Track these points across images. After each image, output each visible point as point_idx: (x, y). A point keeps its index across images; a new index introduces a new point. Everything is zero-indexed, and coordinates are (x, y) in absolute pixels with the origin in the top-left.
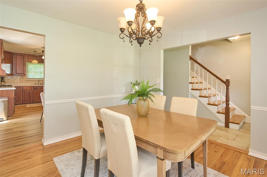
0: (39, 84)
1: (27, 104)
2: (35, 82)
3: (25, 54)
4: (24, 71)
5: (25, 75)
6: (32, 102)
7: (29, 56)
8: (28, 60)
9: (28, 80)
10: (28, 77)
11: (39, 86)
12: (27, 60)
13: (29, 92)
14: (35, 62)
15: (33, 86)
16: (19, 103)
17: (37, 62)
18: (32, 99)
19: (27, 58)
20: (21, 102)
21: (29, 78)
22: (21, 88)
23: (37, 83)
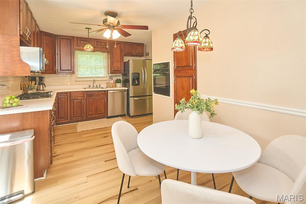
0: (95, 86)
1: (78, 121)
2: (89, 83)
3: (73, 37)
4: (72, 65)
5: (73, 73)
6: (85, 118)
7: (79, 39)
8: (77, 48)
9: (78, 80)
10: (79, 76)
11: (95, 91)
12: (75, 48)
13: (81, 102)
14: (88, 47)
15: (87, 92)
16: (66, 121)
17: (92, 47)
18: (85, 113)
19: (75, 43)
20: (69, 120)
21: (80, 78)
22: (68, 94)
23: (92, 86)
